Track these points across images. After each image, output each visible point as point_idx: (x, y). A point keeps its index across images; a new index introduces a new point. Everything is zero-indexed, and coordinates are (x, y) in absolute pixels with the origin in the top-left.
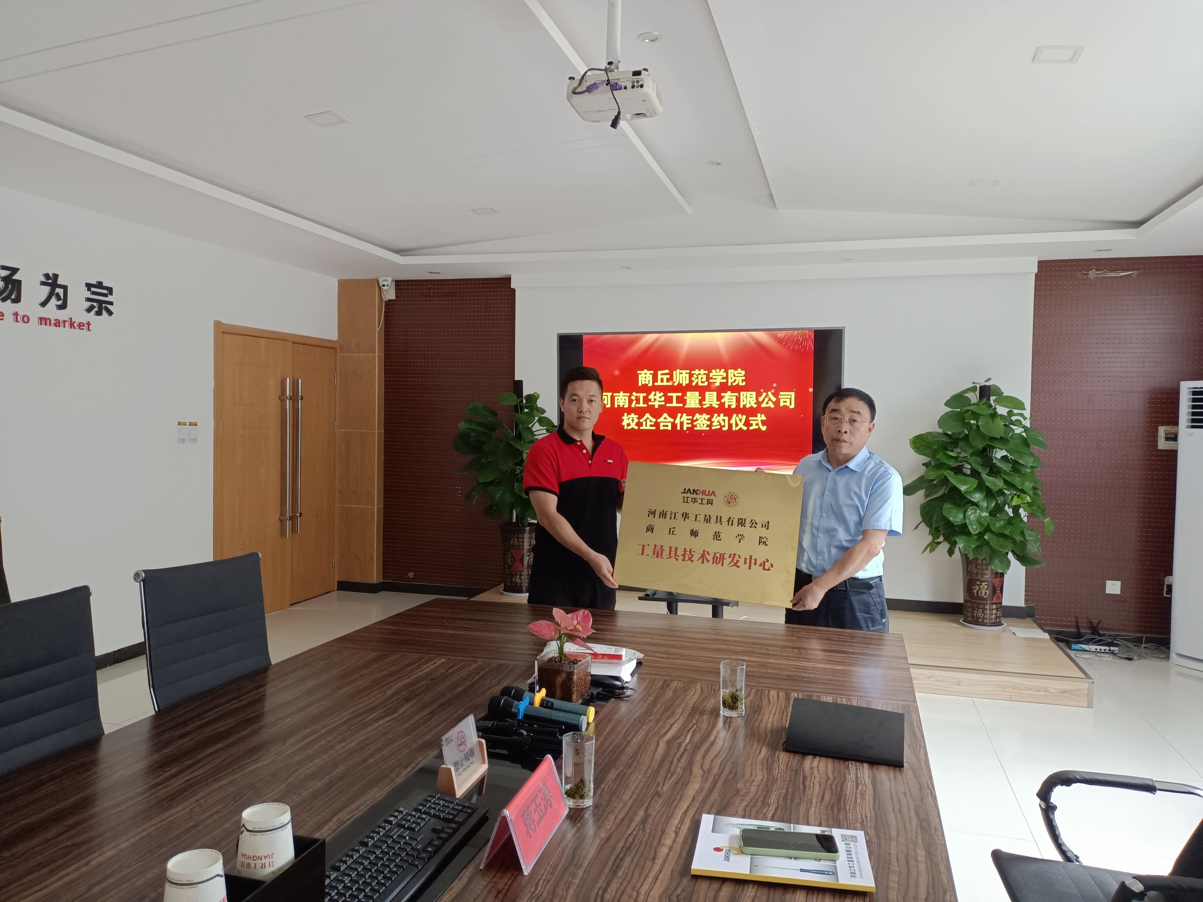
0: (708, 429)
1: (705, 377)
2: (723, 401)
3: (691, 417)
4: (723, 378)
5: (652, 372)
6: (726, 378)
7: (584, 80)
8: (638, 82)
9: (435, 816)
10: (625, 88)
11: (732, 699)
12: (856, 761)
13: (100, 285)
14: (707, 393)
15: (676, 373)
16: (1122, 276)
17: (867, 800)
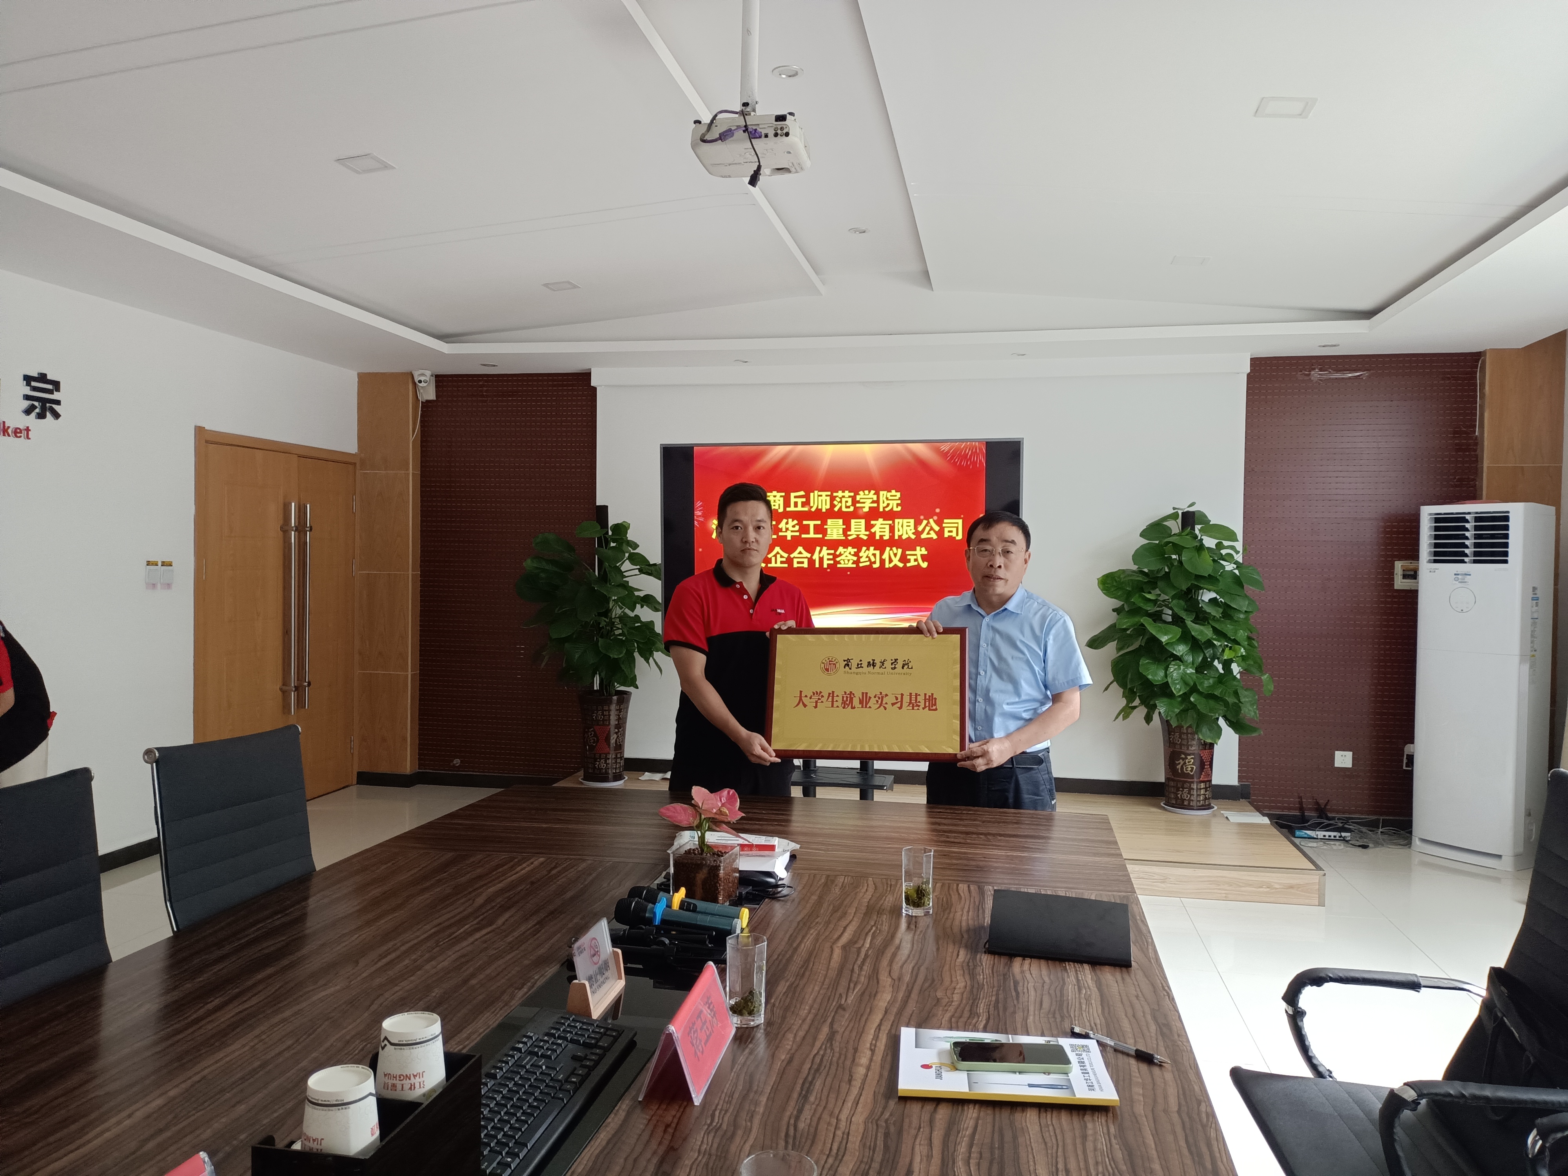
0: (854, 566)
1: (850, 500)
2: (873, 530)
3: (832, 552)
4: (873, 502)
5: (783, 494)
6: (878, 502)
7: (714, 125)
8: (782, 129)
9: (572, 1041)
10: (766, 136)
11: (918, 894)
12: (1074, 961)
13: (42, 378)
14: (853, 521)
15: (814, 496)
16: (1350, 378)
17: (1094, 1005)
